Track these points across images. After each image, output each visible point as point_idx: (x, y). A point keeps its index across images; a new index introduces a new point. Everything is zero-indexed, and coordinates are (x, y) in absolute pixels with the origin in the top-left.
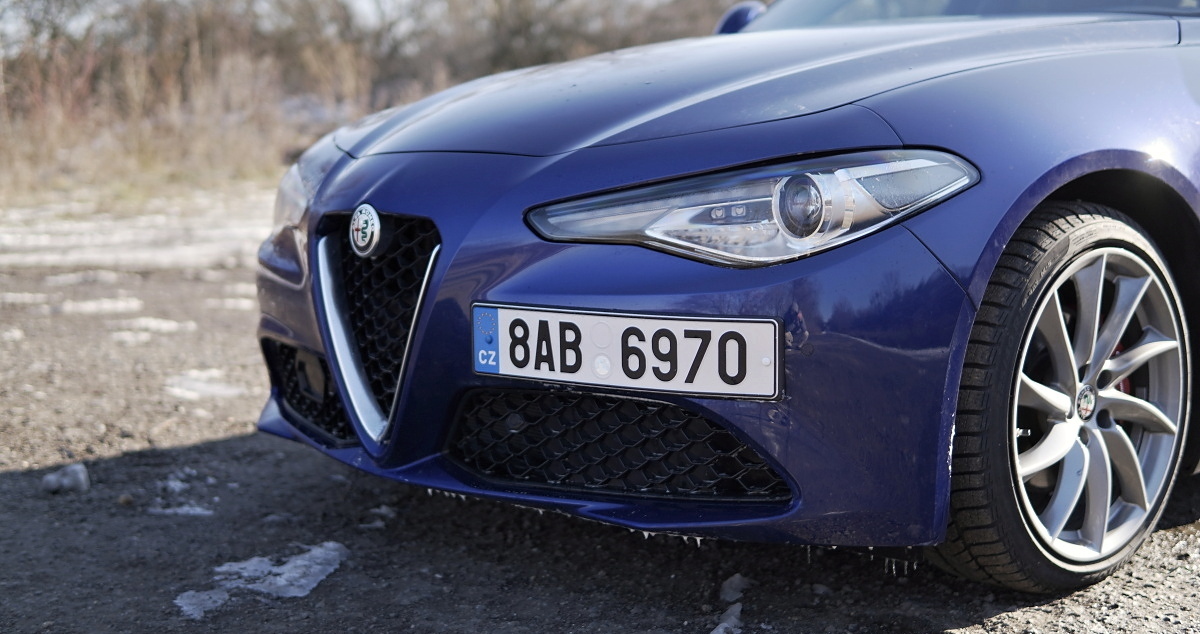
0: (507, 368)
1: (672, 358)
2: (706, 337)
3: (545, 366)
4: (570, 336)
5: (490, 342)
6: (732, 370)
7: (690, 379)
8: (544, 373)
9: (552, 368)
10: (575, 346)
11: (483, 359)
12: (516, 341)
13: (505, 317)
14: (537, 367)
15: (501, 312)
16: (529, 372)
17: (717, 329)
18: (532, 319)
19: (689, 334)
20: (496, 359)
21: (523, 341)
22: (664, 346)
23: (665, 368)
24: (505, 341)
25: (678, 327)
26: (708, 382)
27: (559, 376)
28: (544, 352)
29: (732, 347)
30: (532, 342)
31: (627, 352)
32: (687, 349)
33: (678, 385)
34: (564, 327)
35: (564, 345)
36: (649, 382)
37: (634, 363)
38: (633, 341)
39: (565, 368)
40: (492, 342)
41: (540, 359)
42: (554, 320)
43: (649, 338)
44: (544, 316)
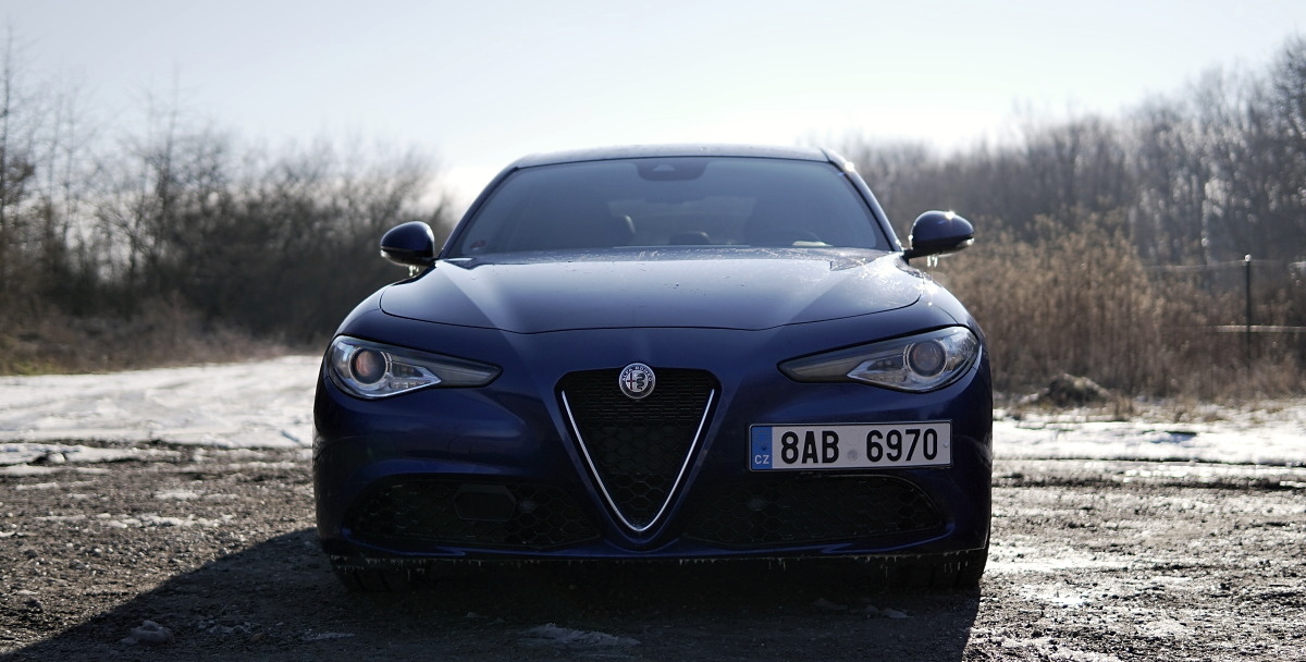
0: (778, 464)
1: (898, 447)
2: (917, 432)
3: (810, 461)
4: (830, 440)
5: (764, 449)
6: (930, 452)
7: (909, 459)
8: (810, 464)
9: (816, 461)
10: (834, 446)
11: (758, 461)
12: (786, 446)
13: (778, 432)
14: (804, 461)
15: (774, 429)
16: (798, 465)
17: (923, 428)
18: (801, 432)
19: (908, 432)
20: (770, 460)
21: (794, 446)
22: (894, 440)
23: (894, 453)
24: (777, 447)
25: (902, 428)
26: (919, 460)
27: (821, 465)
28: (810, 451)
29: (930, 437)
30: (801, 447)
31: (870, 445)
32: (907, 441)
33: (902, 462)
34: (825, 434)
35: (825, 446)
36: (885, 462)
37: (875, 452)
38: (875, 439)
39: (826, 460)
40: (767, 449)
41: (806, 456)
42: (818, 431)
43: (885, 436)
44: (810, 429)
